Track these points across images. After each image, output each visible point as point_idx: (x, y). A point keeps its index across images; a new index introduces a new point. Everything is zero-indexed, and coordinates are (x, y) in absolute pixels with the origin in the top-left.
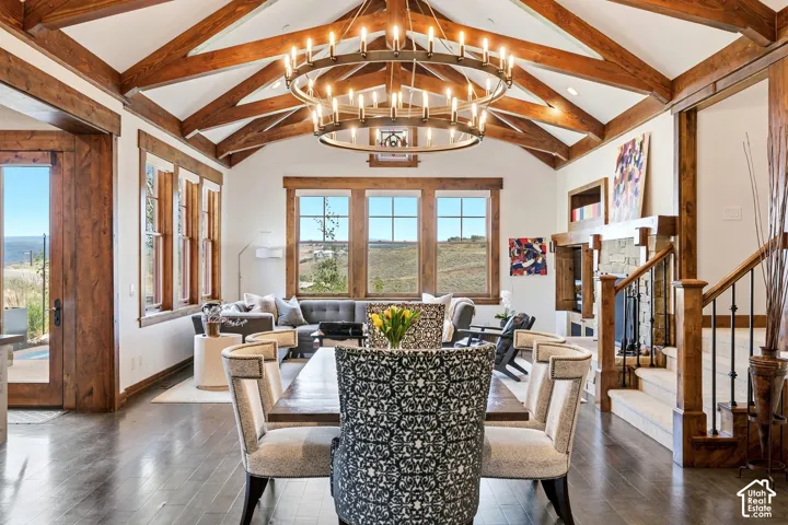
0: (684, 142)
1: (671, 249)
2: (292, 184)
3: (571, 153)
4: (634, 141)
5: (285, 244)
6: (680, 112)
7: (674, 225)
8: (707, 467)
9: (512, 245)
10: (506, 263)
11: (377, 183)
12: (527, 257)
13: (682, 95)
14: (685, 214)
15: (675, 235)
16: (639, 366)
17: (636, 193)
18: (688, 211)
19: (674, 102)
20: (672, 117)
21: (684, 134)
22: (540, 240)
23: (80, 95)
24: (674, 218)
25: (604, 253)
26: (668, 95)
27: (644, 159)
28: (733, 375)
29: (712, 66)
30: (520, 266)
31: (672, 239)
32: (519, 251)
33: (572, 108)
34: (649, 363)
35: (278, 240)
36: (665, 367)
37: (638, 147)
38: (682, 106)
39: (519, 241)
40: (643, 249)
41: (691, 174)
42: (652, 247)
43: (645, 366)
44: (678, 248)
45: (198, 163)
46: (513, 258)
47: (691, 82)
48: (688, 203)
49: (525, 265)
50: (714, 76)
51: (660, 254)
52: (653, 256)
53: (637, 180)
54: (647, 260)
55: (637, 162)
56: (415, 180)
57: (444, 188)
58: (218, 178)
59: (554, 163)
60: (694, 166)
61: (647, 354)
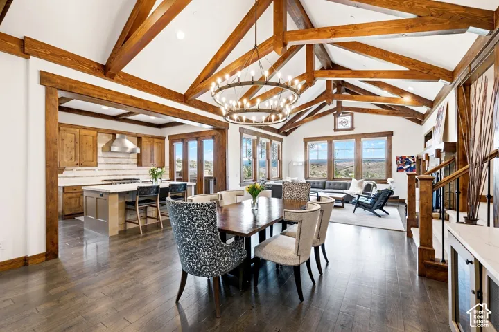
2: (306, 140)
3: (424, 116)
5: (304, 160)
8: (435, 279)
9: (398, 159)
10: (395, 166)
11: (337, 138)
12: (406, 164)
13: (456, 78)
19: (454, 82)
22: (413, 157)
23: (210, 119)
25: (430, 162)
26: (451, 79)
30: (402, 168)
32: (401, 162)
33: (415, 97)
35: (301, 159)
39: (401, 158)
42: (443, 159)
45: (270, 136)
46: (398, 165)
49: (404, 168)
56: (352, 135)
57: (365, 137)
58: (281, 140)
59: (420, 123)
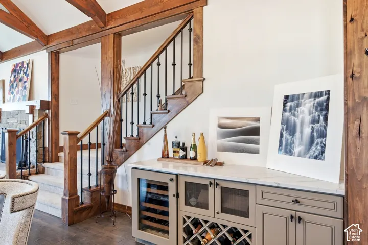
0: (54, 66)
1: (47, 116)
4: (23, 63)
6: (52, 52)
7: (49, 105)
14: (54, 100)
15: (48, 110)
16: (30, 174)
17: (25, 88)
18: (55, 99)
20: (47, 54)
21: (54, 62)
24: (48, 101)
27: (29, 72)
28: (90, 174)
29: (72, 32)
31: (47, 111)
34: (35, 172)
36: (44, 173)
37: (25, 66)
38: (53, 49)
40: (31, 116)
41: (57, 82)
43: (33, 174)
44: (50, 116)
47: (59, 38)
48: (55, 95)
50: (73, 37)
51: (40, 119)
52: (36, 120)
53: (25, 82)
54: (33, 122)
55: (25, 73)
60: (58, 78)
61: (33, 167)
